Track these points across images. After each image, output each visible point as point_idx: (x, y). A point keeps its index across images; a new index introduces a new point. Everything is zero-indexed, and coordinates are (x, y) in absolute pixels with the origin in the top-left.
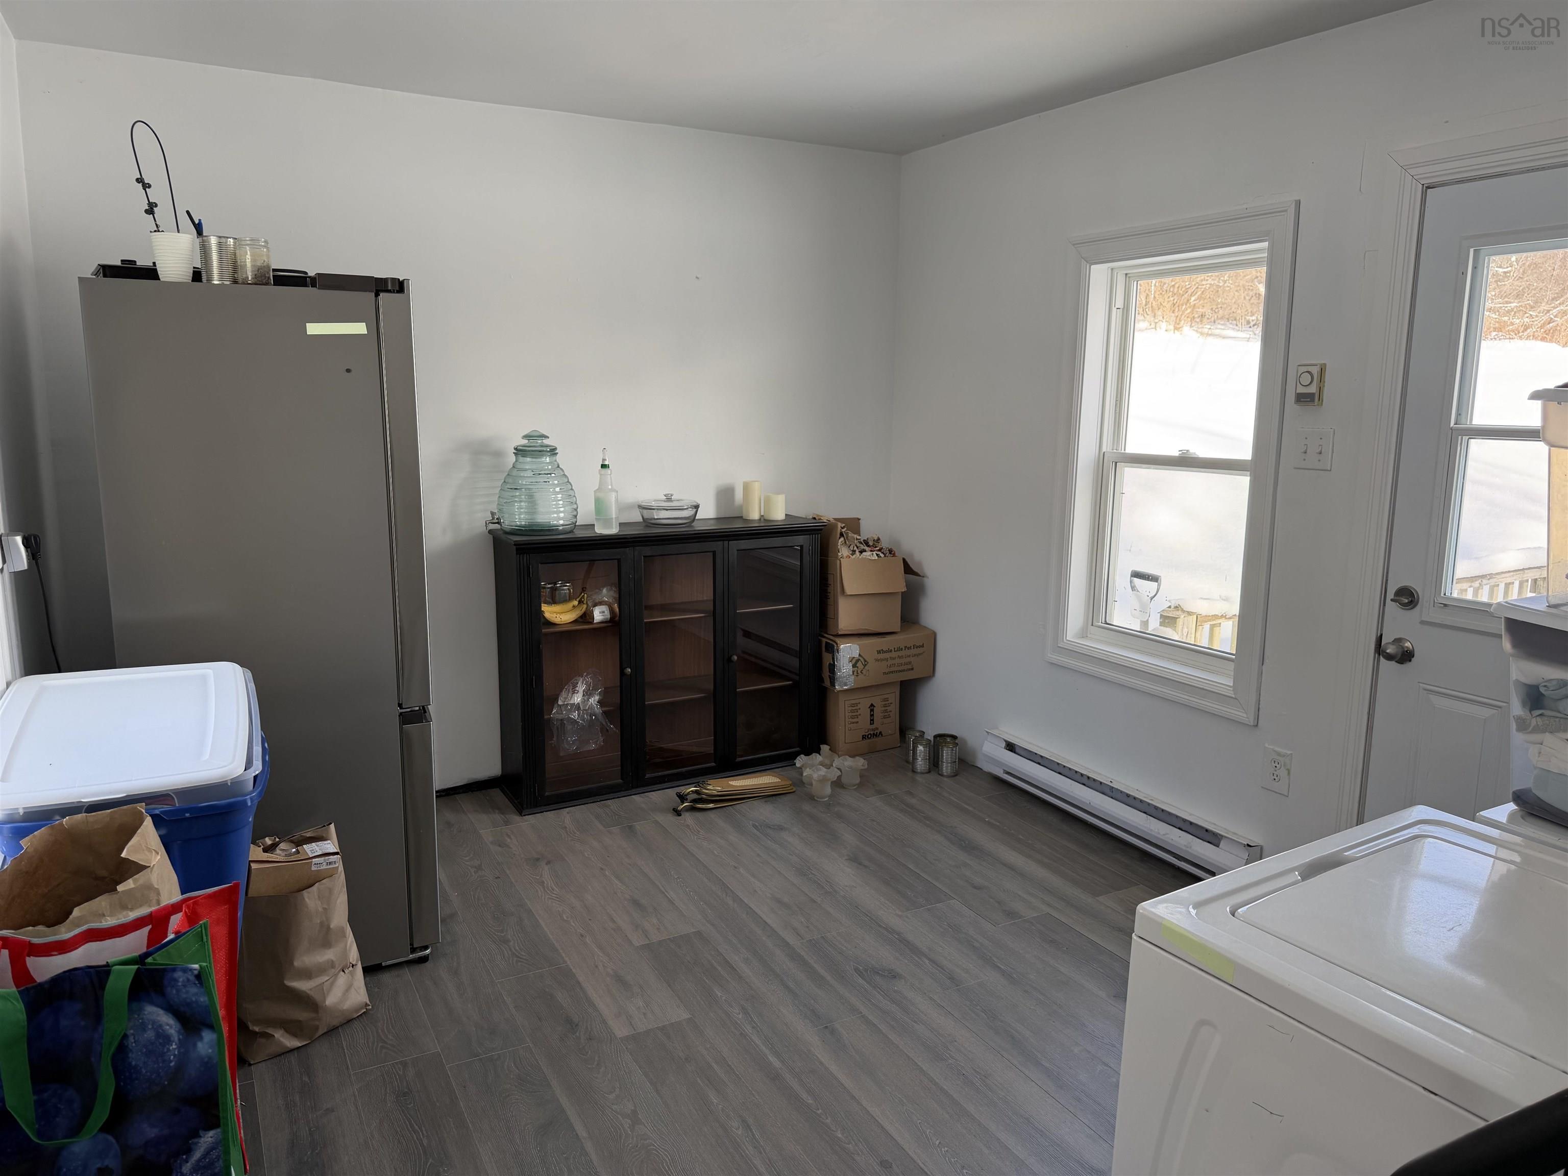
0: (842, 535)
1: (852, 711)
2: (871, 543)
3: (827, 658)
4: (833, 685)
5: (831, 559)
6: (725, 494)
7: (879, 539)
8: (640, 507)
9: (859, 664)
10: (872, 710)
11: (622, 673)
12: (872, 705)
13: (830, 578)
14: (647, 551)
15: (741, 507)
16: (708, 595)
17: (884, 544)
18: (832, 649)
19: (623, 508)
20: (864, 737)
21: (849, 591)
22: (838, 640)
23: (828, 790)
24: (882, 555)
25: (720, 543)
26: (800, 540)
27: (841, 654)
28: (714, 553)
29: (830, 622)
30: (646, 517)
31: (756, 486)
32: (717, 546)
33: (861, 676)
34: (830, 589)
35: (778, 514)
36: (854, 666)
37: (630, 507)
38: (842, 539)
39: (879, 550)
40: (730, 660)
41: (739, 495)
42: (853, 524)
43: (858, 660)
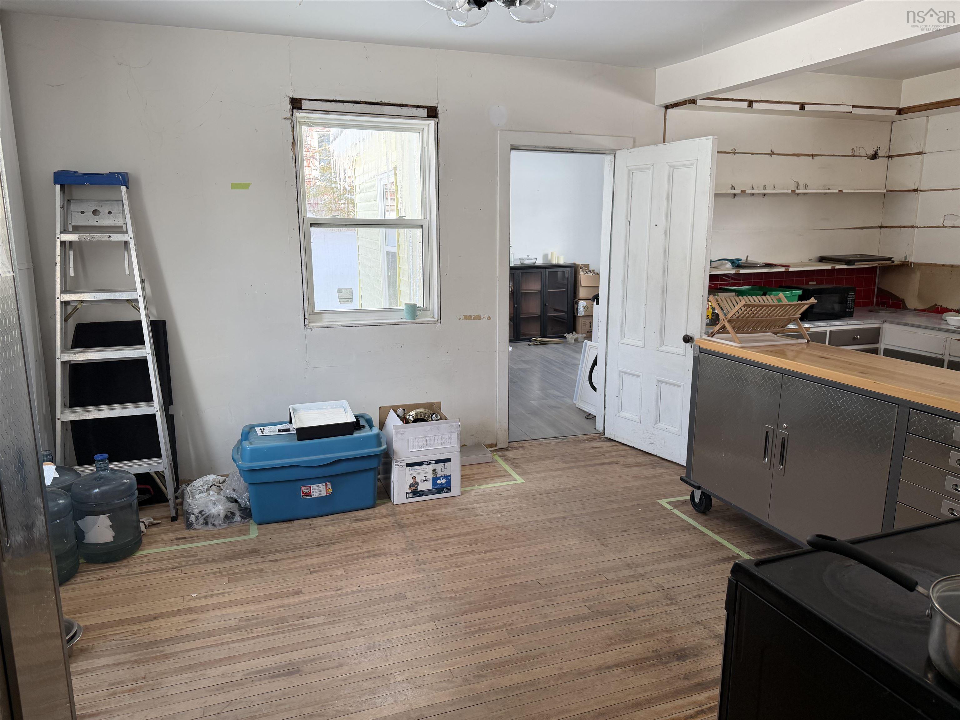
0: (581, 268)
1: (584, 323)
2: (592, 271)
3: (576, 306)
4: (577, 314)
5: (578, 276)
6: (546, 256)
7: (594, 270)
8: (520, 259)
9: (586, 308)
10: (590, 324)
11: (514, 306)
12: (590, 322)
13: (577, 282)
14: (522, 271)
15: (550, 261)
16: (539, 287)
17: (596, 272)
18: (577, 303)
19: (515, 260)
20: (588, 332)
21: (583, 285)
22: (579, 300)
23: (573, 341)
24: (594, 274)
25: (543, 269)
26: (568, 269)
27: (580, 304)
28: (541, 272)
29: (577, 296)
30: (522, 262)
31: (555, 253)
32: (542, 270)
33: (586, 312)
34: (577, 285)
35: (562, 262)
36: (584, 308)
37: (517, 259)
38: (581, 269)
39: (594, 273)
40: (545, 305)
41: (549, 257)
42: (587, 266)
43: (585, 307)
